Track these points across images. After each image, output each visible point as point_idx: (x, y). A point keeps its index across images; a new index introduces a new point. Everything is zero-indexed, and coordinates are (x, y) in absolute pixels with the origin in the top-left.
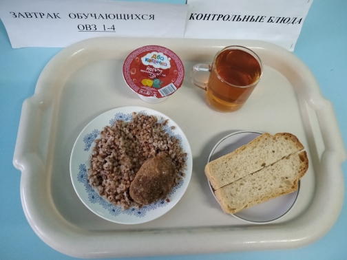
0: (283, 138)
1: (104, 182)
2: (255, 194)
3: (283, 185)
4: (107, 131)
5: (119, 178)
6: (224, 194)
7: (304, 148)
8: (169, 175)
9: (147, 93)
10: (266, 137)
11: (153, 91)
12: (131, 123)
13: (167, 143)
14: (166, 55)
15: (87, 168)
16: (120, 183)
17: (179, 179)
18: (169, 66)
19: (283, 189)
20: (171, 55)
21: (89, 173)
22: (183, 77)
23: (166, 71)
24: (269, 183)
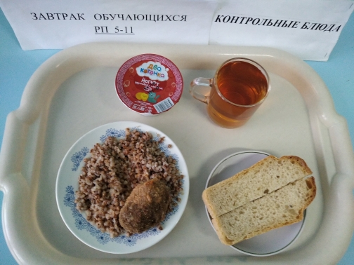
0: (289, 161)
1: (92, 207)
2: (256, 224)
3: (287, 214)
4: (97, 149)
5: (108, 203)
6: (222, 224)
7: (311, 173)
8: (162, 202)
9: (142, 109)
10: (270, 160)
11: (148, 106)
12: (123, 141)
13: (162, 164)
14: (164, 65)
15: (74, 190)
16: (108, 209)
17: (174, 204)
18: (166, 78)
19: (286, 218)
20: (169, 65)
21: (77, 196)
22: (182, 91)
23: (163, 84)
24: (272, 211)
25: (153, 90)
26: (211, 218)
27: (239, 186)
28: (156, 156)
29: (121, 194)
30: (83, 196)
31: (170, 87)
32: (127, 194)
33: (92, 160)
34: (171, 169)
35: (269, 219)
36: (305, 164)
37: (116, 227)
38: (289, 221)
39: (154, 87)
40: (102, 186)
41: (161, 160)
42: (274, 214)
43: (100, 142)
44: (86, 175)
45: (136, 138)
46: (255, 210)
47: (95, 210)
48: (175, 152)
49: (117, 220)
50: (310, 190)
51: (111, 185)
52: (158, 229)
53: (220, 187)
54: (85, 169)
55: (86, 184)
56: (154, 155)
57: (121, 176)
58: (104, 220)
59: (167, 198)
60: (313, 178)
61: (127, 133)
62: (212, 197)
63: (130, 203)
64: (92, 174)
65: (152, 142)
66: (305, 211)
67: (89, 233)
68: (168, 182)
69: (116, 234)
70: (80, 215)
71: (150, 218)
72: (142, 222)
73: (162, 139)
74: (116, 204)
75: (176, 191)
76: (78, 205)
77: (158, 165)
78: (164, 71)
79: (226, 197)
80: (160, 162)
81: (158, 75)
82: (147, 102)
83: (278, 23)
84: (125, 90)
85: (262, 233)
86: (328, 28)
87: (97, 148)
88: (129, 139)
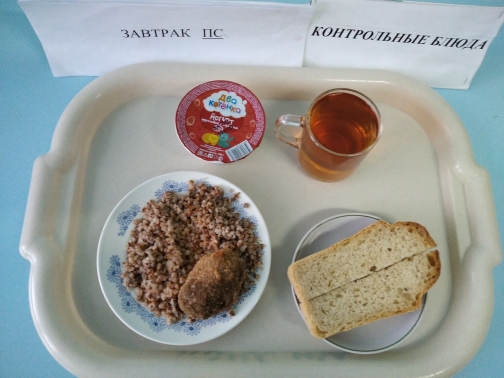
0: (406, 229)
1: (143, 284)
2: (358, 311)
3: (399, 300)
4: (150, 208)
5: (164, 279)
6: (312, 310)
7: (436, 245)
8: (233, 280)
9: (210, 156)
10: (380, 227)
11: (217, 152)
12: (185, 197)
13: (235, 230)
14: (241, 96)
15: (121, 261)
16: (165, 286)
17: (250, 282)
18: (243, 114)
19: (399, 305)
20: (248, 96)
21: (124, 269)
22: (263, 132)
23: (239, 122)
24: (380, 296)
25: (226, 130)
26: (299, 302)
27: (336, 261)
28: (228, 218)
29: (181, 268)
30: (132, 269)
31: (248, 126)
32: (189, 267)
33: (144, 222)
34: (247, 236)
35: (376, 305)
36: (427, 234)
37: (174, 310)
38: (402, 308)
39: (226, 126)
40: (157, 256)
41: (234, 224)
42: (382, 298)
43: (155, 198)
44: (136, 242)
45: (202, 193)
46: (357, 293)
47: (147, 288)
48: (253, 213)
49: (176, 301)
50: (432, 268)
51: (168, 256)
52: (228, 314)
53: (311, 261)
54: (136, 234)
55: (135, 254)
56: (226, 217)
57: (182, 244)
58: (159, 301)
59: (241, 275)
60: (437, 253)
61: (191, 187)
62: (301, 274)
63: (193, 280)
64: (144, 240)
65: (223, 199)
66: (425, 296)
67: (139, 317)
68: (244, 253)
69: (174, 319)
70: (129, 294)
71: (219, 300)
72: (207, 305)
73: (237, 196)
74: (174, 280)
75: (253, 265)
76: (126, 280)
77: (230, 230)
78: (241, 105)
79: (318, 275)
80: (233, 227)
81: (232, 109)
82: (217, 146)
83: (398, 38)
84: (189, 129)
85: (366, 323)
86: (469, 44)
87: (150, 206)
88: (192, 196)
